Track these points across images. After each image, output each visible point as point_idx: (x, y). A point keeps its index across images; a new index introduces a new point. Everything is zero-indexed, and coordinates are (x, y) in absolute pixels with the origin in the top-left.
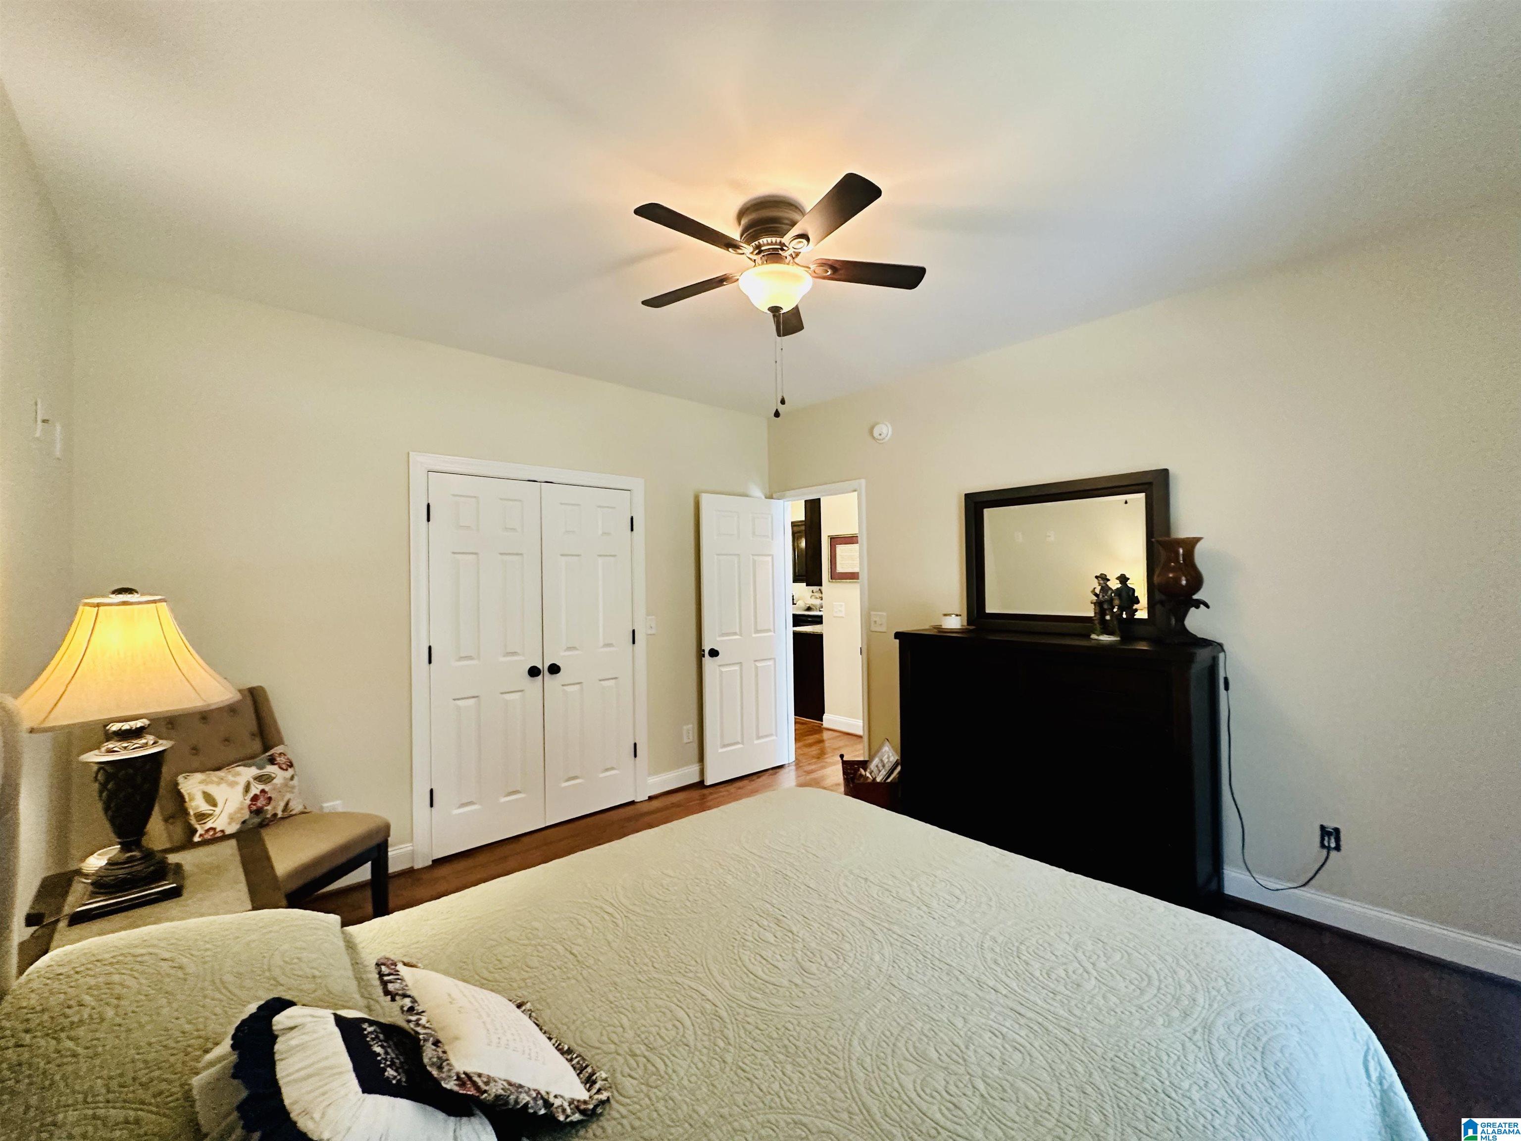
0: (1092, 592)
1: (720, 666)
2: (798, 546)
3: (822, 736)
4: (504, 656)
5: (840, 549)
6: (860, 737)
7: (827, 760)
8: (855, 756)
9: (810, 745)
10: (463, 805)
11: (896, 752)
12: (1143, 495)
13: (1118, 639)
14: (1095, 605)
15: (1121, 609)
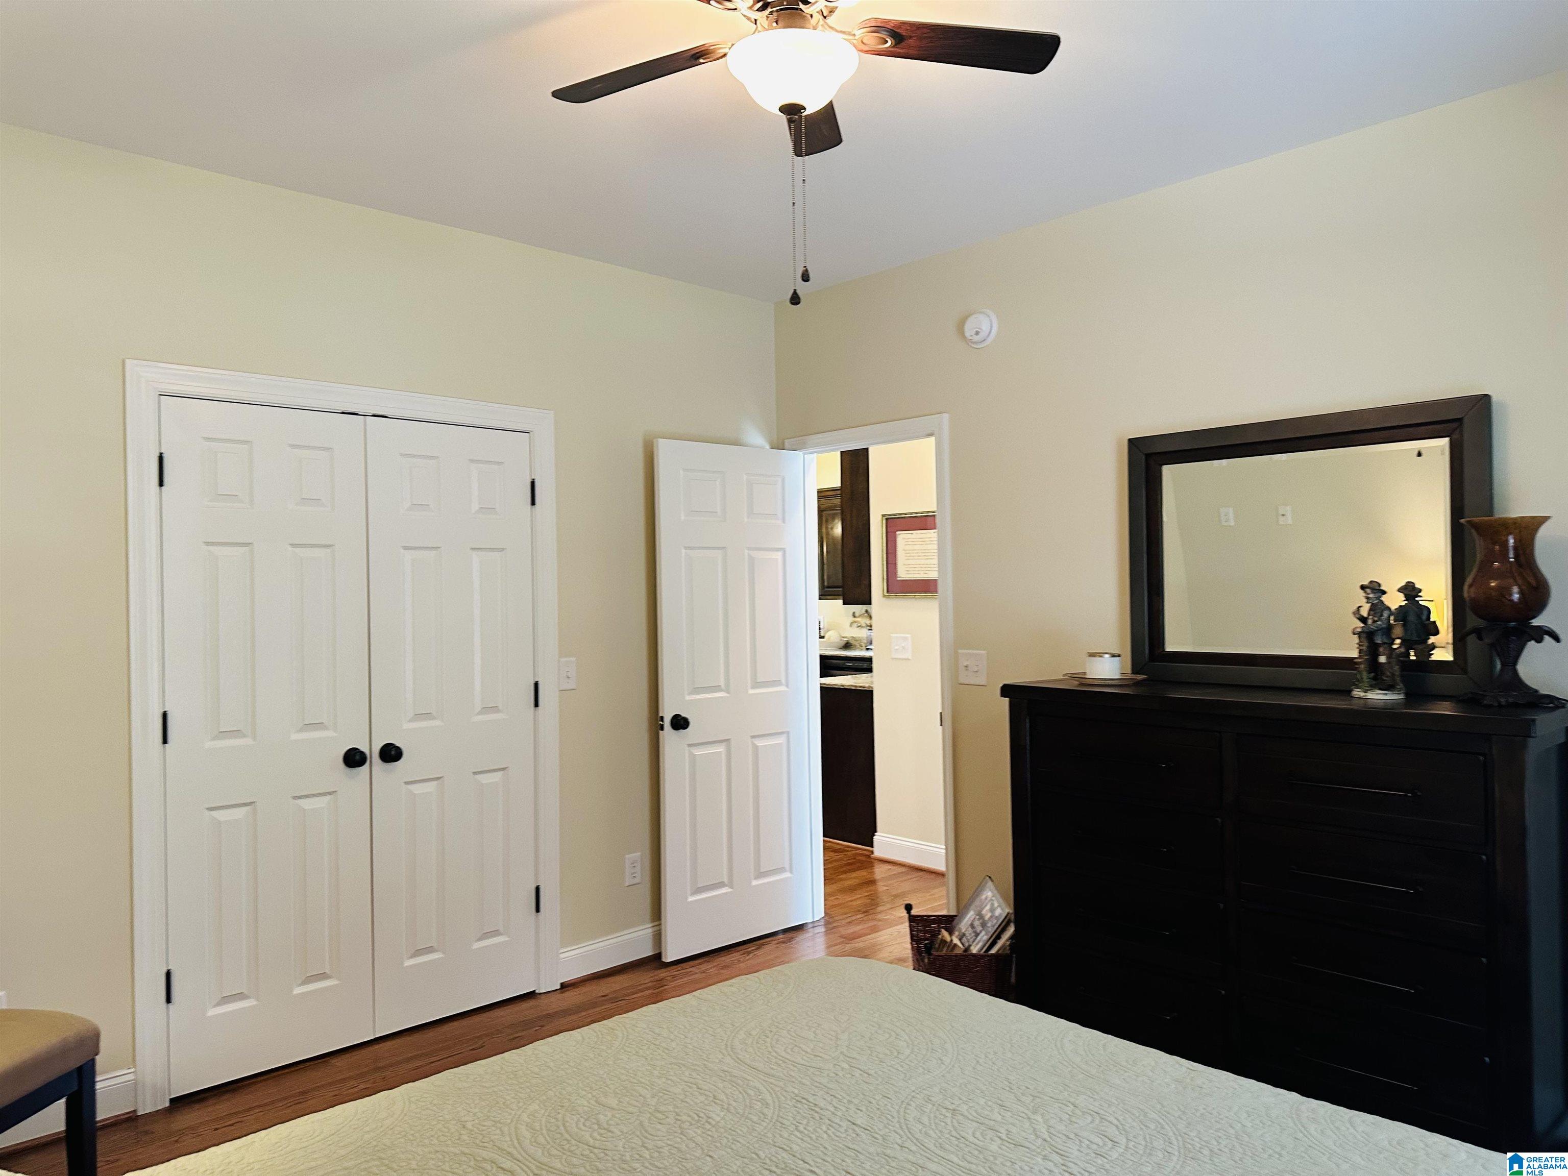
0: (1354, 613)
1: (689, 745)
2: (828, 534)
3: (873, 873)
4: (301, 730)
5: (903, 538)
6: (941, 875)
7: (880, 916)
8: (933, 909)
9: (852, 889)
10: (226, 1000)
11: (1005, 899)
12: (1445, 441)
13: (1401, 697)
14: (1360, 637)
15: (1407, 644)
